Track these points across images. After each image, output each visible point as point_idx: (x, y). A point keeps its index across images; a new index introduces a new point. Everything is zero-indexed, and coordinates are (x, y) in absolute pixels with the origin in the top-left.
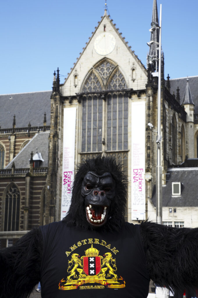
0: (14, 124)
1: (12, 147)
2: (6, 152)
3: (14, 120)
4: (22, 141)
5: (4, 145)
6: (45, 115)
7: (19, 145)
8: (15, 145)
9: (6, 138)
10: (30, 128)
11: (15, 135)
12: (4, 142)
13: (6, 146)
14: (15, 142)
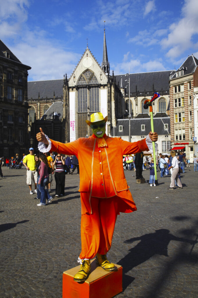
0: (39, 97)
1: (39, 108)
2: (35, 110)
3: (39, 95)
4: (43, 105)
5: (34, 107)
6: (54, 92)
7: (42, 107)
8: (40, 107)
9: (36, 104)
10: (47, 99)
11: (40, 102)
12: (35, 106)
13: (36, 107)
14: (40, 105)
